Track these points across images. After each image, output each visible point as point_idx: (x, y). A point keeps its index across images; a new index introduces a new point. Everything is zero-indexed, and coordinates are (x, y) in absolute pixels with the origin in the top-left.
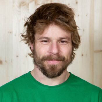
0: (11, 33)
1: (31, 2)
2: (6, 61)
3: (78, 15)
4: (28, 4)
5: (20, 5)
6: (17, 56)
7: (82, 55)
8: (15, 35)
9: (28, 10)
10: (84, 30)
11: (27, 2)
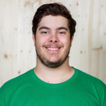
0: (16, 29)
1: (36, 2)
2: (11, 56)
3: (79, 16)
4: (33, 4)
5: (26, 4)
6: (21, 51)
7: (81, 52)
8: (20, 32)
9: (33, 9)
10: (83, 30)
11: (32, 2)
